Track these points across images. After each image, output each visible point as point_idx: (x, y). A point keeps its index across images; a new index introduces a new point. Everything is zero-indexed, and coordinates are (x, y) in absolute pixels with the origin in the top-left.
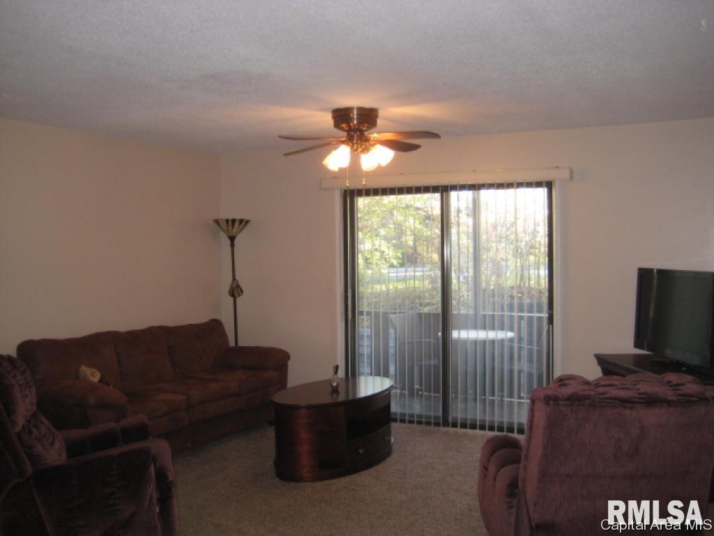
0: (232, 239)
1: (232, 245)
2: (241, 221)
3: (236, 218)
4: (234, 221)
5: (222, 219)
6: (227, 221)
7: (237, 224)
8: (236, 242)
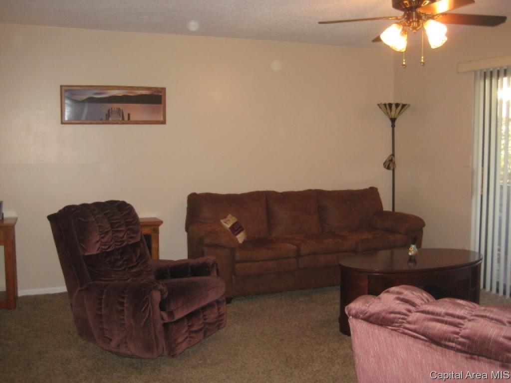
0: (393, 120)
1: (393, 126)
2: (397, 105)
3: (392, 102)
4: (390, 105)
5: (381, 104)
6: (385, 105)
7: (394, 107)
8: (397, 123)
